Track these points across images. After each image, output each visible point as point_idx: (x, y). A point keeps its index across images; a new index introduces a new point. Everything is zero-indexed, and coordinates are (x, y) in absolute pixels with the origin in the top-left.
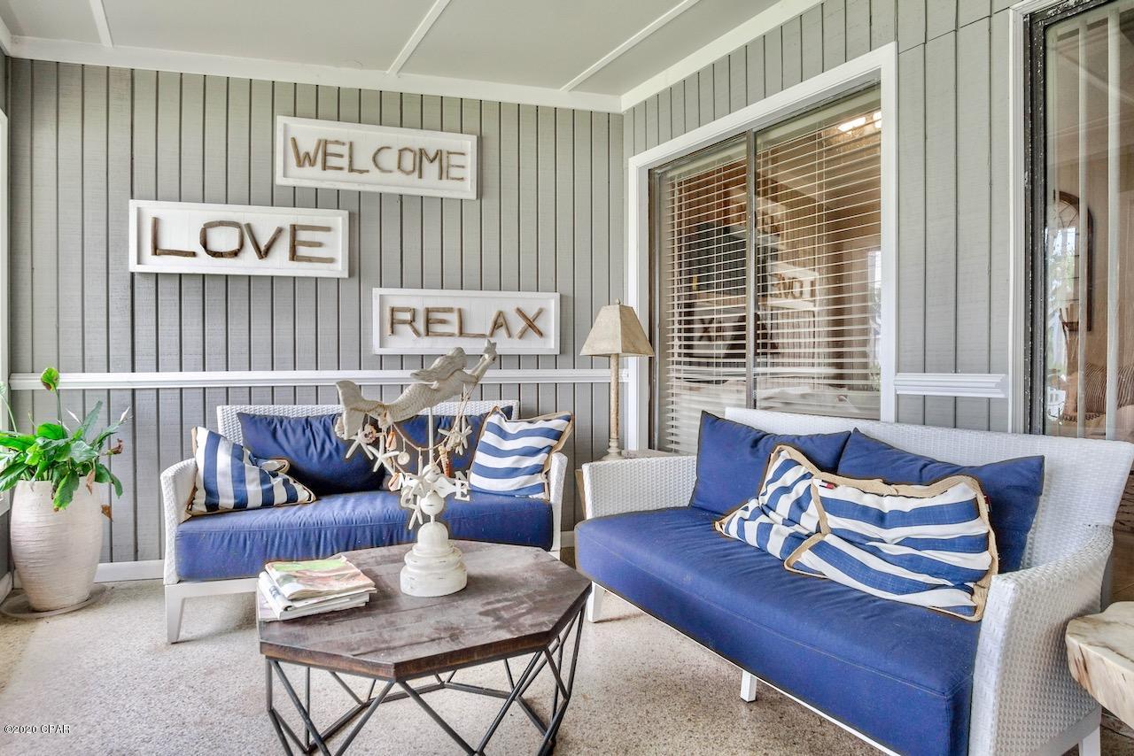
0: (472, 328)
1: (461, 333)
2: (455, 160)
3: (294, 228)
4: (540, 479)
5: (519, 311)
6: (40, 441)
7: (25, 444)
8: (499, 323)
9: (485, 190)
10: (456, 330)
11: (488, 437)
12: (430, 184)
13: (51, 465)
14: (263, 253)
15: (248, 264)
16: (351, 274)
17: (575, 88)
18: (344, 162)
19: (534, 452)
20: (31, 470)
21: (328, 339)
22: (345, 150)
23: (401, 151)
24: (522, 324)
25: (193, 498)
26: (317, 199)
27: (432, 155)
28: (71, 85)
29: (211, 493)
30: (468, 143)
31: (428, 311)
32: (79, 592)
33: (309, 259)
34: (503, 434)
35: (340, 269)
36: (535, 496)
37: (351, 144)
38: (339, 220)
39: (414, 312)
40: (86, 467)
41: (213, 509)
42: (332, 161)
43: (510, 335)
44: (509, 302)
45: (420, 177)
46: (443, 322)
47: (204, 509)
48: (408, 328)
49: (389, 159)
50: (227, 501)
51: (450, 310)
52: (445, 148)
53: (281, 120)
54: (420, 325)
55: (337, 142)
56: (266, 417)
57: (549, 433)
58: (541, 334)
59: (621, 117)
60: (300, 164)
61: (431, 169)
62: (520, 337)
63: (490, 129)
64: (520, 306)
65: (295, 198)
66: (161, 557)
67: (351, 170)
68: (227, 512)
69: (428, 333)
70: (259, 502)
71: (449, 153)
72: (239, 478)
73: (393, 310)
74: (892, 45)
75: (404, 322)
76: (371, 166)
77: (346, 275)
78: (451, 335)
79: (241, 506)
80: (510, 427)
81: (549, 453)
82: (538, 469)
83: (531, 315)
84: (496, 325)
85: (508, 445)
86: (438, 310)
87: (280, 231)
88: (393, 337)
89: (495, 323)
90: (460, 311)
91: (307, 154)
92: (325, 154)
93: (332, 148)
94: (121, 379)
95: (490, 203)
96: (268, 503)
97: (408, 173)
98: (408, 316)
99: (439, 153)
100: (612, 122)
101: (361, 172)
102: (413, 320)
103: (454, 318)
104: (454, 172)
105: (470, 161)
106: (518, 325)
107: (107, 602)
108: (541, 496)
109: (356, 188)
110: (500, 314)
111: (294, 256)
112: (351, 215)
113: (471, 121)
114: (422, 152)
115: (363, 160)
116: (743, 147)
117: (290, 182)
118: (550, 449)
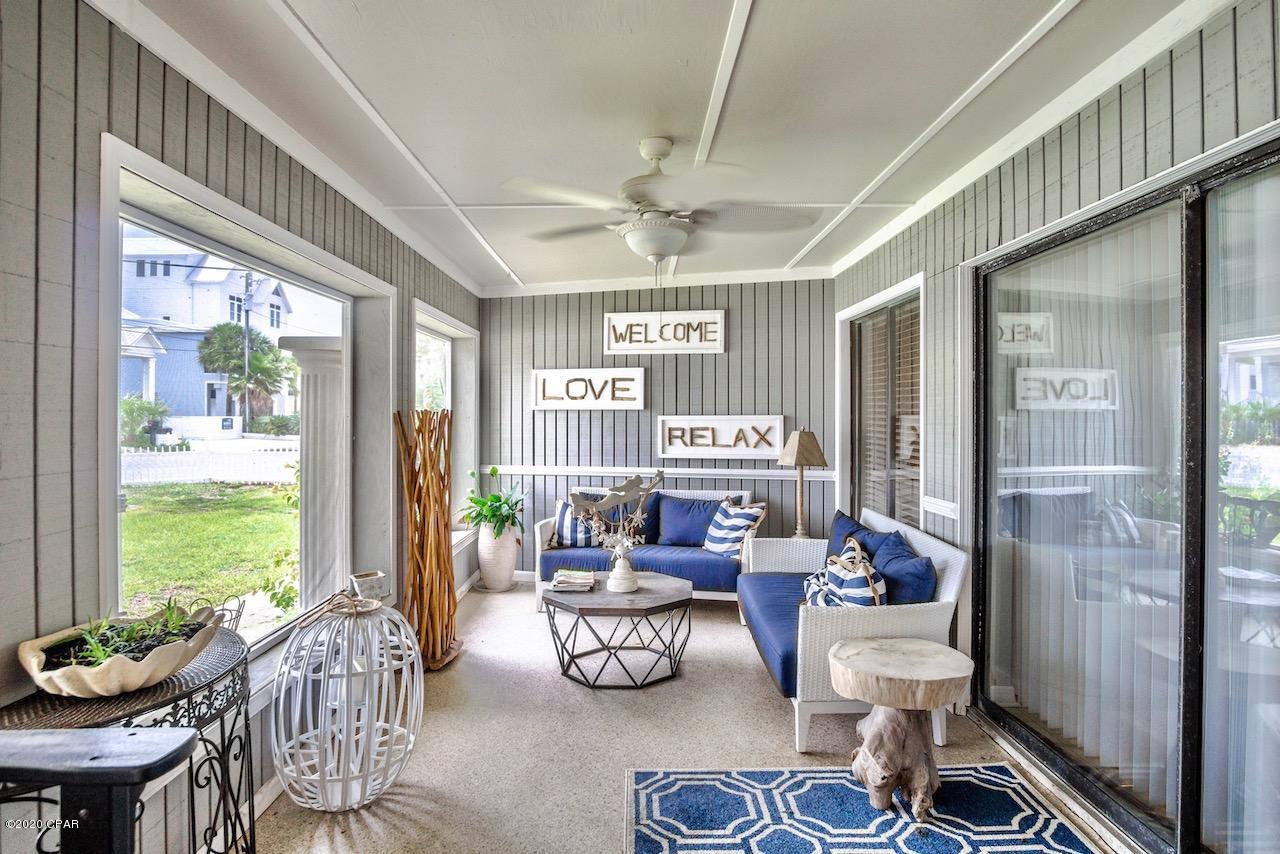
0: (721, 441)
1: (714, 444)
2: (710, 328)
3: (614, 381)
4: (738, 546)
5: (754, 428)
6: (489, 504)
7: (484, 504)
8: (740, 437)
9: (731, 346)
10: (710, 442)
11: (718, 517)
12: (694, 346)
13: (494, 516)
14: (597, 397)
15: (590, 403)
16: (646, 406)
17: (797, 265)
18: (641, 337)
19: (737, 528)
20: (486, 517)
21: (632, 448)
22: (642, 329)
23: (675, 326)
24: (756, 437)
25: (552, 538)
26: (626, 361)
27: (695, 327)
28: (506, 308)
29: (561, 537)
30: (718, 316)
31: (692, 430)
32: (504, 585)
33: (622, 399)
34: (726, 515)
35: (639, 405)
36: (734, 557)
37: (646, 325)
38: (638, 373)
39: (683, 430)
40: (508, 517)
41: (561, 545)
42: (635, 337)
43: (747, 446)
44: (746, 422)
45: (688, 341)
46: (702, 437)
47: (556, 545)
48: (679, 440)
49: (669, 332)
50: (567, 541)
51: (706, 429)
52: (703, 320)
53: (607, 315)
54: (687, 438)
55: (638, 325)
56: (594, 495)
57: (748, 517)
58: (770, 445)
59: (832, 281)
60: (617, 341)
61: (695, 336)
62: (755, 447)
63: (735, 303)
64: (755, 425)
65: (615, 361)
66: (534, 571)
67: (646, 341)
68: (567, 547)
69: (692, 443)
70: (583, 544)
71: (706, 324)
72: (574, 530)
73: (670, 429)
74: (921, 274)
75: (677, 437)
76: (657, 338)
77: (642, 408)
78: (708, 445)
79: (574, 545)
80: (732, 511)
81: (747, 530)
82: (739, 540)
83: (762, 431)
84: (738, 439)
85: (728, 523)
86: (698, 429)
87: (606, 382)
88: (671, 447)
89: (737, 437)
90: (713, 429)
91: (621, 334)
92: (631, 333)
93: (635, 329)
94: (528, 469)
95: (735, 354)
96: (588, 544)
97: (680, 340)
98: (679, 433)
99: (700, 324)
100: (826, 285)
101: (652, 342)
102: (683, 435)
103: (708, 434)
104: (710, 336)
105: (720, 328)
106: (753, 438)
107: (518, 591)
108: (737, 557)
109: (649, 352)
110: (741, 431)
111: (614, 397)
112: (646, 370)
113: (722, 300)
114: (689, 325)
115: (653, 334)
116: (883, 318)
117: (612, 353)
118: (748, 527)
